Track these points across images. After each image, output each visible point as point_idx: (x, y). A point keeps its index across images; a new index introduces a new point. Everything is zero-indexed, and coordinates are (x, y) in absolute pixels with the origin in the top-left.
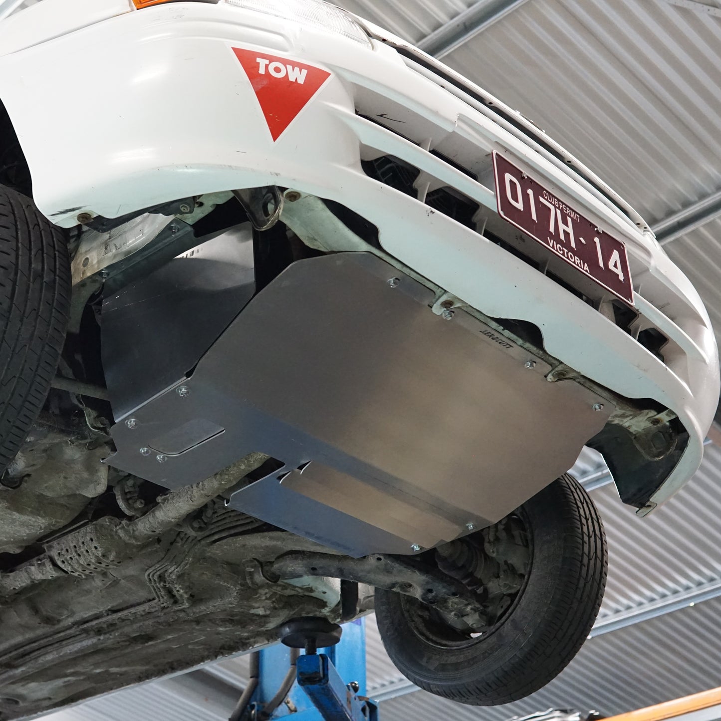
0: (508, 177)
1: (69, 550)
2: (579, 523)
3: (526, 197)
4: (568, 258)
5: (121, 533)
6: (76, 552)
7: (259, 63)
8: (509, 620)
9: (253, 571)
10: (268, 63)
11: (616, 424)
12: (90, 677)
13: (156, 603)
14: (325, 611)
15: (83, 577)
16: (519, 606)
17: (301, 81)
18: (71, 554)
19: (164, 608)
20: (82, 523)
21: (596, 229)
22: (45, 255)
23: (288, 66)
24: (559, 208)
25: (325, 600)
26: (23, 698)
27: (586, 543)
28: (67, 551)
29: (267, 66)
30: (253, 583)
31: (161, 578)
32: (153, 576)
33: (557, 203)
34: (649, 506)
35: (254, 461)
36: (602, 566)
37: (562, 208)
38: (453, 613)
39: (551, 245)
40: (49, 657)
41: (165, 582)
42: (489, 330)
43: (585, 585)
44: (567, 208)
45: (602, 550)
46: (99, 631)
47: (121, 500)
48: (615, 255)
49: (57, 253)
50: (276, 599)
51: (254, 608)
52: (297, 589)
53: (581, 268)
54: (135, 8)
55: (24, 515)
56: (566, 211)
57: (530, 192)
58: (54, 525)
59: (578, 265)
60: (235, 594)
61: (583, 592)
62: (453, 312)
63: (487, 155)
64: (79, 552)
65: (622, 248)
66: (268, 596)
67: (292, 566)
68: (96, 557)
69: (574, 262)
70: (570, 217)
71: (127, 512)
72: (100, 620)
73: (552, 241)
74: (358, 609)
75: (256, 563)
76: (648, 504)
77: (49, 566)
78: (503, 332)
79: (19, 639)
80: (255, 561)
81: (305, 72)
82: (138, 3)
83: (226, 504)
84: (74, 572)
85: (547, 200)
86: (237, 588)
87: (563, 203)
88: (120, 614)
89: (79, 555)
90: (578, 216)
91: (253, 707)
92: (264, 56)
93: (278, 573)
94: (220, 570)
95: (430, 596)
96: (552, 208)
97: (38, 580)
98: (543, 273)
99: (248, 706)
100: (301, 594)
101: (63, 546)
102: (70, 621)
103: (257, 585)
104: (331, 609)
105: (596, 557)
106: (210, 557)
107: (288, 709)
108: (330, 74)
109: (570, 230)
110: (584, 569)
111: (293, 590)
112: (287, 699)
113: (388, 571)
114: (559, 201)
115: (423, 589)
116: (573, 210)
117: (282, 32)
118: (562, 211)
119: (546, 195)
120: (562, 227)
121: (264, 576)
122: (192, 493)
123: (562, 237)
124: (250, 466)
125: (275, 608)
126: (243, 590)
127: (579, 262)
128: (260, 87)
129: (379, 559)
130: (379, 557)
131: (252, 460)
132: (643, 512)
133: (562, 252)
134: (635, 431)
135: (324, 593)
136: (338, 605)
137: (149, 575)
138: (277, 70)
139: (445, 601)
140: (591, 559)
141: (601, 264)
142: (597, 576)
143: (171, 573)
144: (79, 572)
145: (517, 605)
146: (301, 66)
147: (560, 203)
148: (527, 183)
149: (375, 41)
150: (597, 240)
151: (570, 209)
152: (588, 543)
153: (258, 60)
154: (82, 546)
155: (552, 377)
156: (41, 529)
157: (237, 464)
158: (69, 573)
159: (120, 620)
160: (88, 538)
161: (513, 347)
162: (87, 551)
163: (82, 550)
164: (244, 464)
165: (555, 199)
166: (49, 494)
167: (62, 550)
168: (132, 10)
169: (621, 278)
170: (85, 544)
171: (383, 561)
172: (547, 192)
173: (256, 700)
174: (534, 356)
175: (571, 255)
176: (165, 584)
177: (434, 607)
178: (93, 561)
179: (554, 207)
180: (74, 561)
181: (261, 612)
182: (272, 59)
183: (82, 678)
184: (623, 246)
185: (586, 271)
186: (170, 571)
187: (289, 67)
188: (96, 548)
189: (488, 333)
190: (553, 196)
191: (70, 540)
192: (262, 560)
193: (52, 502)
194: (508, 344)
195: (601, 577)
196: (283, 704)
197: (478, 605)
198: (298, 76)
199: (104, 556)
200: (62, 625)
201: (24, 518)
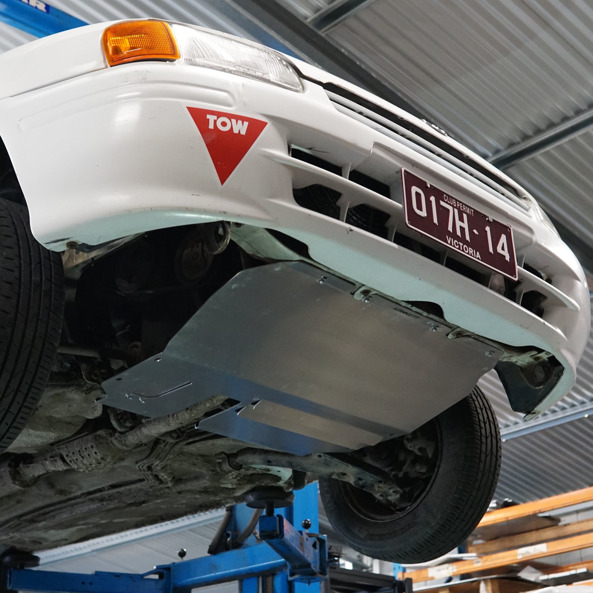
0: (415, 189)
1: (75, 453)
2: (478, 427)
3: (429, 203)
4: (463, 251)
5: (115, 442)
6: (80, 455)
7: (209, 119)
8: (422, 503)
9: (221, 462)
10: (216, 119)
11: (505, 362)
12: (97, 526)
13: (146, 483)
14: (281, 483)
15: (87, 472)
16: (430, 492)
17: (243, 132)
18: (77, 456)
19: (152, 486)
20: (84, 434)
21: (487, 219)
22: (43, 267)
23: (232, 120)
24: (456, 208)
25: (279, 476)
26: (45, 540)
27: (484, 444)
28: (73, 453)
29: (215, 122)
30: (221, 470)
31: (149, 468)
32: (142, 467)
33: (455, 203)
34: (534, 413)
35: (216, 401)
36: (497, 460)
37: (459, 207)
38: (379, 494)
39: (449, 242)
40: (64, 516)
41: (152, 471)
42: (400, 308)
43: (482, 477)
44: (464, 206)
45: (497, 447)
46: (102, 500)
47: (114, 420)
48: (503, 239)
49: (52, 263)
50: (241, 478)
51: (224, 484)
52: (257, 470)
53: (474, 257)
54: (109, 66)
55: (38, 431)
56: (462, 208)
57: (432, 199)
58: (62, 437)
59: (471, 255)
60: (208, 477)
61: (481, 482)
62: (371, 297)
63: (397, 172)
64: (82, 455)
65: (509, 231)
66: (234, 476)
67: (252, 459)
68: (96, 459)
69: (468, 253)
70: (466, 213)
71: (119, 429)
72: (103, 493)
73: (450, 238)
74: (306, 481)
75: (224, 456)
76: (533, 411)
77: (60, 463)
78: (411, 308)
79: (39, 504)
80: (223, 454)
81: (246, 124)
82: (111, 61)
83: (196, 427)
84: (78, 469)
85: (447, 202)
86: (210, 473)
87: (460, 202)
88: (117, 490)
89: (83, 457)
90: (473, 211)
91: (228, 535)
92: (212, 113)
93: (241, 463)
94: (196, 461)
95: (361, 483)
96: (450, 208)
97: (51, 470)
98: (443, 265)
99: (225, 535)
100: (261, 473)
101: (70, 449)
102: (79, 493)
103: (225, 472)
104: (284, 482)
105: (492, 453)
106: (187, 452)
107: (255, 538)
108: (266, 123)
109: (465, 225)
110: (482, 465)
111: (255, 470)
112: (255, 530)
113: (327, 464)
114: (457, 200)
115: (355, 477)
116: (468, 207)
117: (227, 89)
118: (459, 209)
119: (446, 198)
120: (458, 223)
121: (230, 466)
122: (169, 421)
123: (459, 233)
124: (214, 404)
125: (240, 484)
126: (214, 475)
127: (472, 252)
128: (210, 140)
129: (320, 456)
130: (319, 454)
131: (215, 401)
132: (529, 417)
133: (458, 247)
134: (521, 364)
135: (279, 471)
136: (290, 478)
137: (139, 466)
138: (224, 124)
139: (372, 486)
140: (487, 456)
141: (491, 250)
142: (492, 469)
143: (157, 465)
144: (83, 469)
145: (428, 492)
146: (244, 119)
147: (458, 202)
148: (430, 191)
149: (306, 82)
150: (488, 229)
151: (466, 205)
152: (485, 443)
153: (208, 116)
154: (85, 450)
155: (452, 336)
156: (52, 439)
157: (203, 403)
158: (76, 470)
159: (118, 493)
160: (90, 446)
161: (419, 318)
162: (89, 455)
163: (85, 454)
164: (209, 403)
165: (454, 200)
166: (57, 416)
167: (69, 452)
168: (106, 67)
169: (508, 258)
170: (87, 449)
171: (323, 458)
172: (447, 195)
173: (230, 530)
174: (437, 323)
175: (466, 248)
176: (152, 472)
177: (364, 490)
178: (94, 462)
179: (452, 208)
180: (79, 461)
181: (230, 486)
182: (219, 114)
183: (91, 526)
184: (510, 229)
185: (478, 259)
186: (155, 464)
187: (234, 121)
188: (96, 453)
189: (399, 310)
190: (452, 197)
191: (75, 446)
192: (228, 452)
193: (59, 421)
194: (415, 316)
195: (496, 469)
196: (252, 535)
197: (398, 489)
198: (241, 128)
199: (102, 459)
200: (73, 495)
201: (38, 433)
